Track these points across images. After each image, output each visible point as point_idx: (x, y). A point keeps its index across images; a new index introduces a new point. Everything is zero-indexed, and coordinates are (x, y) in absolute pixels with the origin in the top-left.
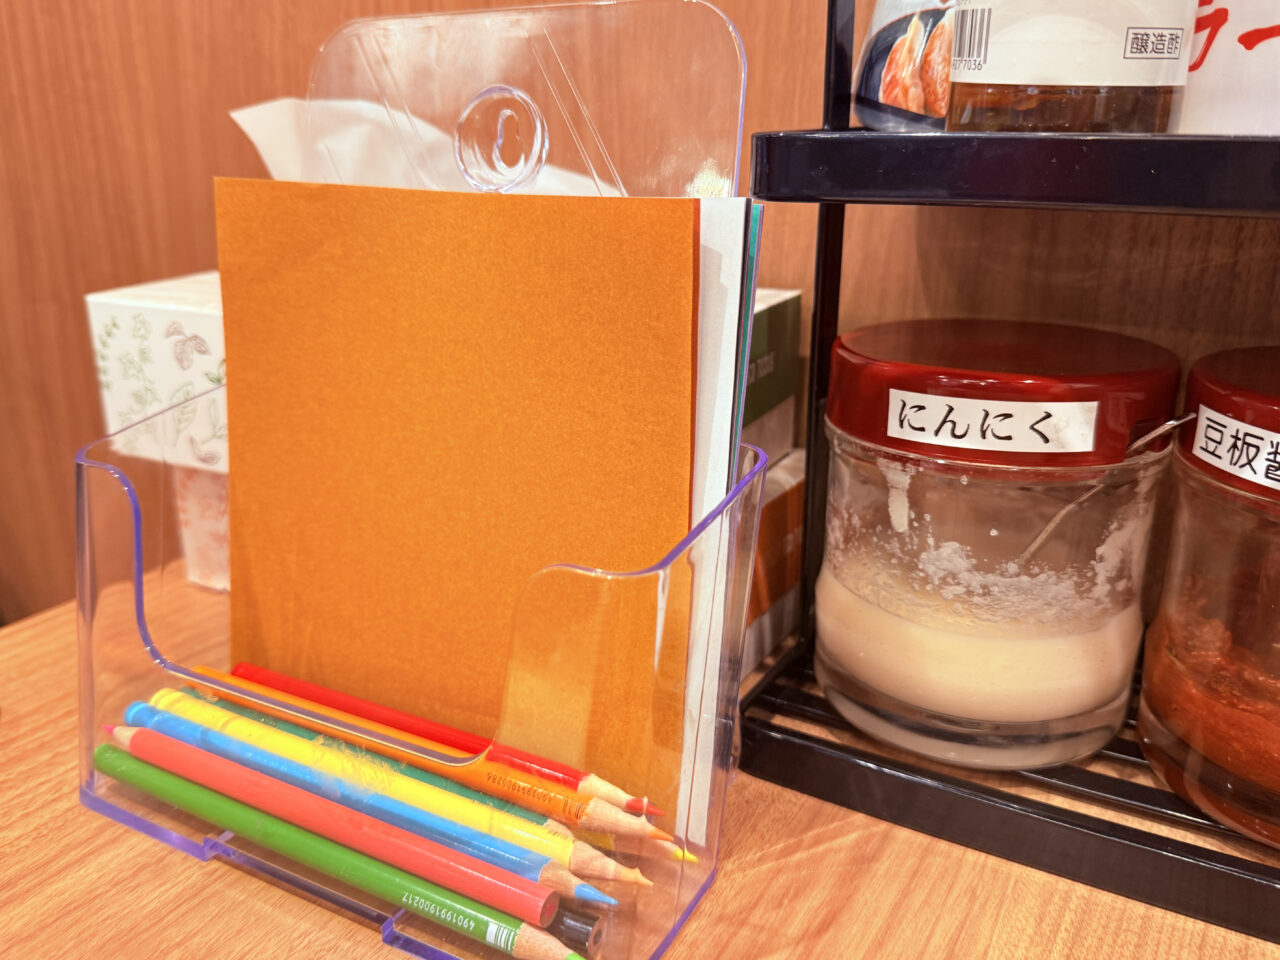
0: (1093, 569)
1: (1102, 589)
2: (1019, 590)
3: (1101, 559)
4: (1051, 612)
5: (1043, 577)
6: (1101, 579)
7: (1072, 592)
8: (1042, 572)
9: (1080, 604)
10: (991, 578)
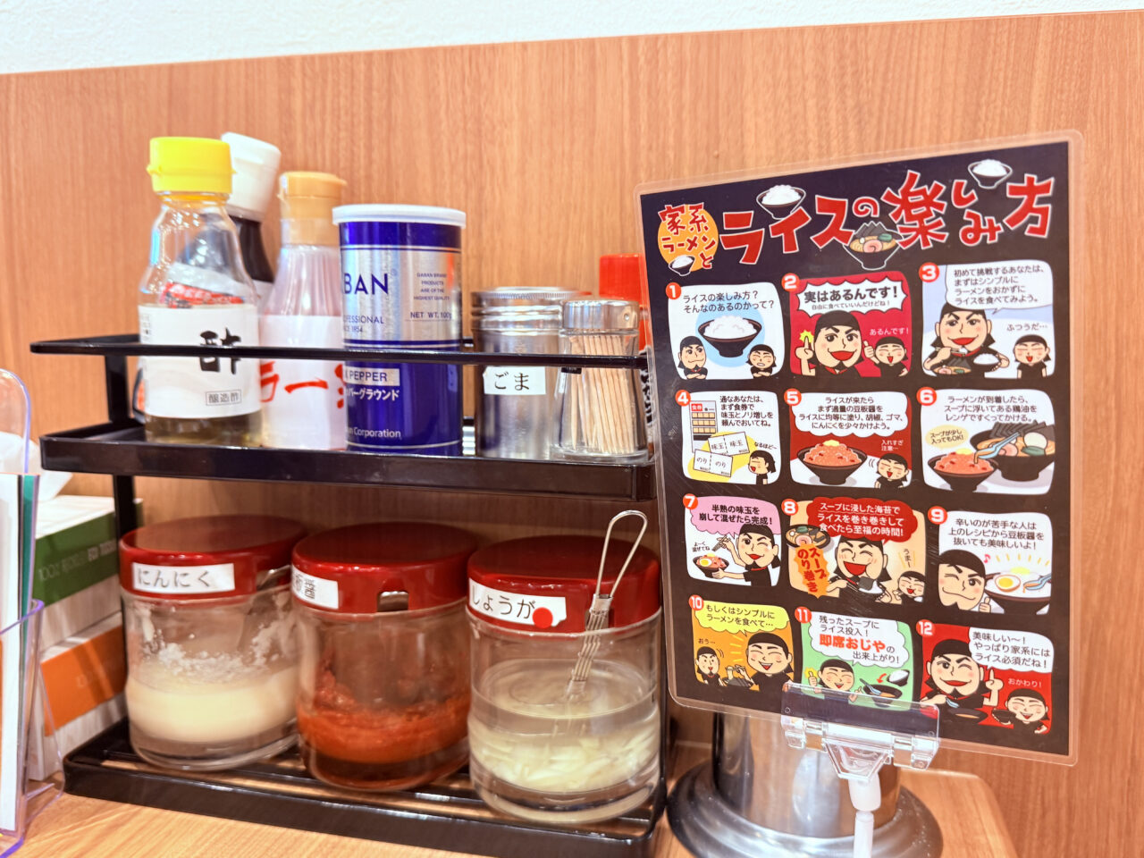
0: (251, 650)
1: (260, 661)
2: (211, 666)
3: (256, 644)
4: (230, 677)
5: (222, 657)
6: (258, 655)
7: (241, 664)
8: (221, 654)
9: (247, 670)
10: (195, 661)
